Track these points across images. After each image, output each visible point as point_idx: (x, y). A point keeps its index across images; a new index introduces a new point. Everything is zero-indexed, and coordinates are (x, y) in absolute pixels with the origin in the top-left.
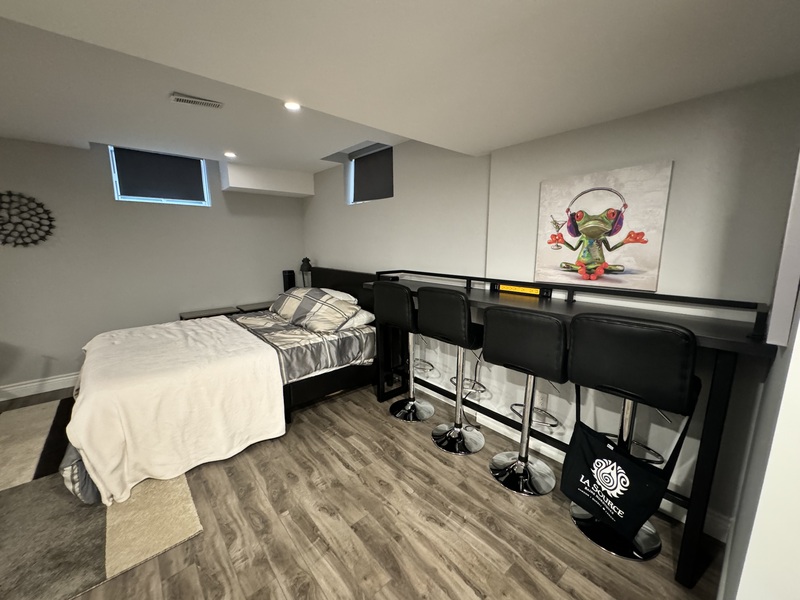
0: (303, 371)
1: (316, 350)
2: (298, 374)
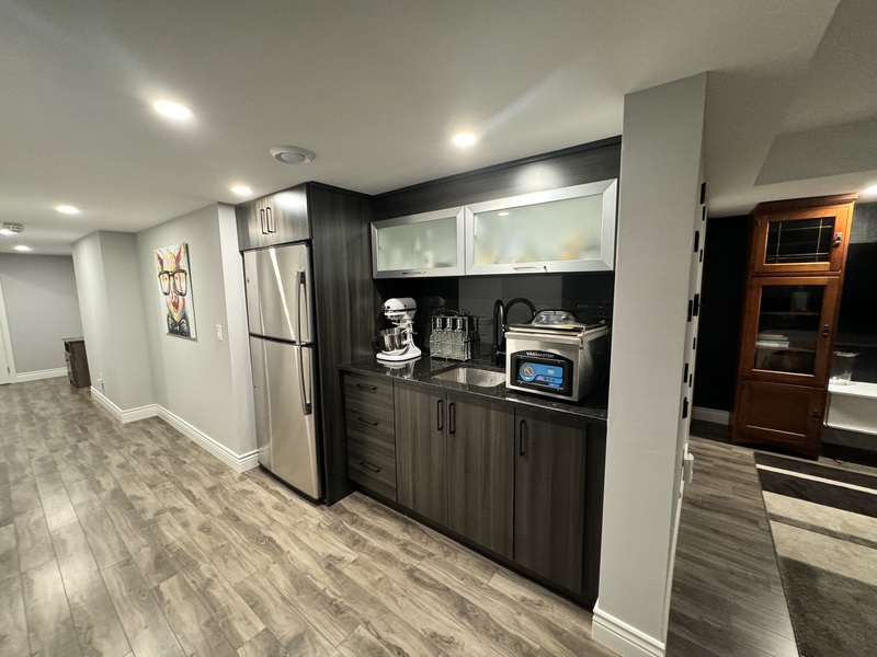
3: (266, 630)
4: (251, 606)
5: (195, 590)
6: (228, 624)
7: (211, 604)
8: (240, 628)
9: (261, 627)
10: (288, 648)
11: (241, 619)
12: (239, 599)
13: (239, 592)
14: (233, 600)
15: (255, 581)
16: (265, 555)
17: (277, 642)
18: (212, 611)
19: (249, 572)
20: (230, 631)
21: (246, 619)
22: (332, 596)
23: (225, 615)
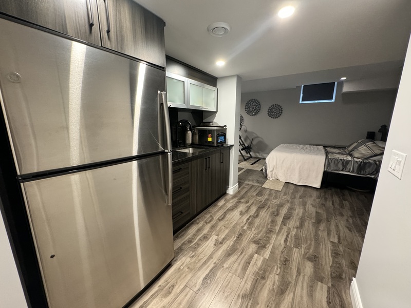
0: (335, 168)
1: (346, 162)
2: (332, 169)
3: (256, 253)
4: (249, 264)
5: (251, 302)
6: (260, 269)
7: (255, 285)
8: (259, 263)
9: (256, 255)
10: (259, 244)
11: (256, 265)
12: (248, 272)
13: (244, 274)
14: (249, 274)
15: (236, 270)
16: (218, 275)
17: (258, 248)
18: (258, 281)
19: (231, 277)
20: (262, 265)
21: (255, 263)
22: (235, 238)
23: (257, 272)
